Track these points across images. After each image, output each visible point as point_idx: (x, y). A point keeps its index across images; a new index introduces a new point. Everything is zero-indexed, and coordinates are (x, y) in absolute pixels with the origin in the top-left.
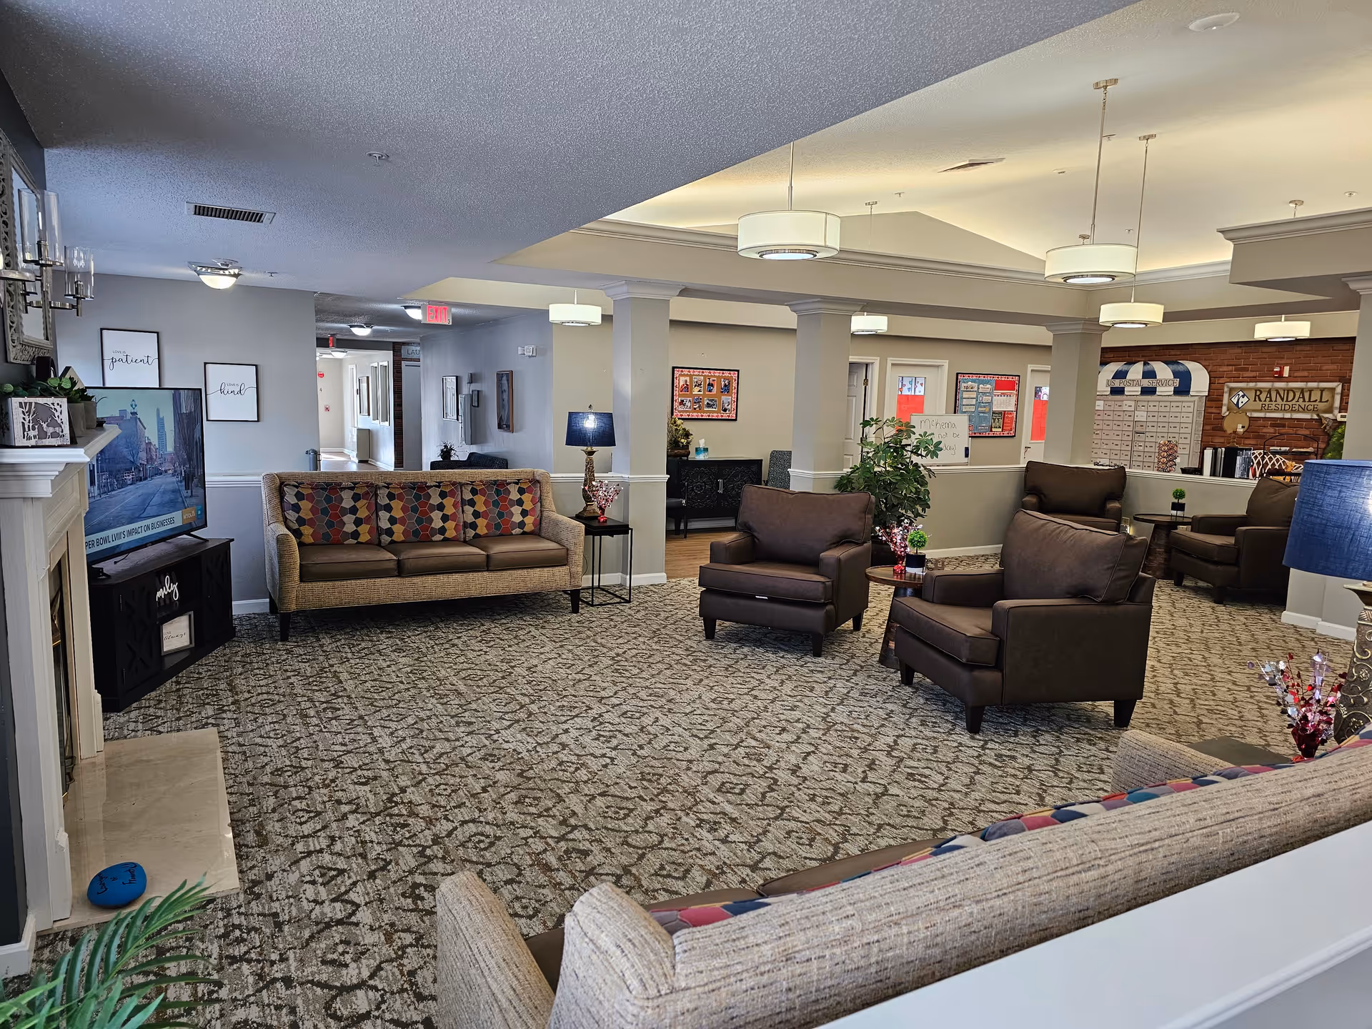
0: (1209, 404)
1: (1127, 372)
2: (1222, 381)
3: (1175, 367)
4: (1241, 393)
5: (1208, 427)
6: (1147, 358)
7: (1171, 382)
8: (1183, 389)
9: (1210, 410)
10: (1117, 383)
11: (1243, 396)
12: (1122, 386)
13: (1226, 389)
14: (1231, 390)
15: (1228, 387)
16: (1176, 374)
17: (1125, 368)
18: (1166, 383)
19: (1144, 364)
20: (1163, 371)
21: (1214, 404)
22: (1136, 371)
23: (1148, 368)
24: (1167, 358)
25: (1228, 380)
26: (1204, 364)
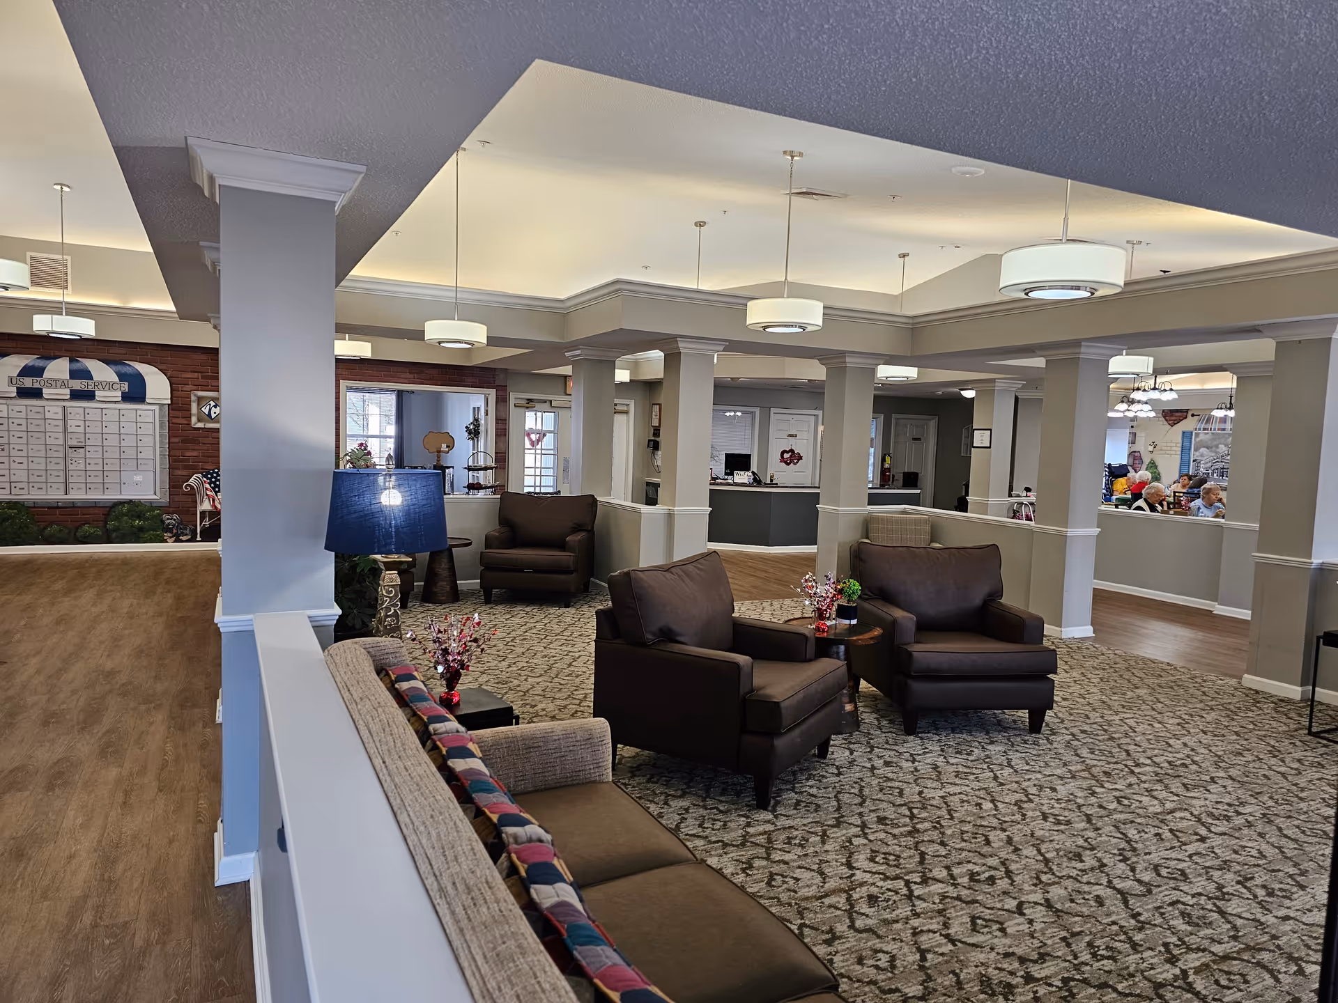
0: (173, 413)
1: (43, 369)
2: (187, 388)
3: (119, 368)
4: (212, 403)
5: (173, 440)
6: (74, 354)
7: (115, 386)
8: (136, 393)
9: (175, 421)
10: (28, 382)
11: (215, 407)
12: (36, 386)
13: (193, 398)
14: (200, 399)
15: (195, 395)
16: (122, 377)
17: (40, 363)
18: (110, 386)
19: (71, 361)
20: (101, 372)
21: (180, 413)
22: (58, 369)
23: (76, 366)
24: (105, 355)
25: (195, 387)
26: (161, 367)
